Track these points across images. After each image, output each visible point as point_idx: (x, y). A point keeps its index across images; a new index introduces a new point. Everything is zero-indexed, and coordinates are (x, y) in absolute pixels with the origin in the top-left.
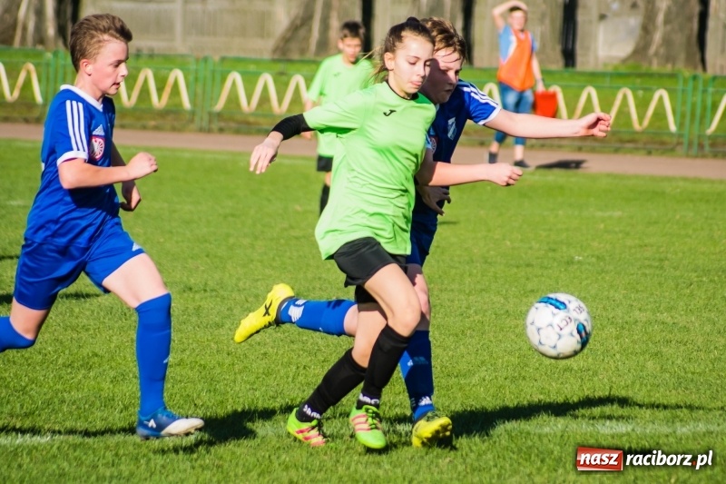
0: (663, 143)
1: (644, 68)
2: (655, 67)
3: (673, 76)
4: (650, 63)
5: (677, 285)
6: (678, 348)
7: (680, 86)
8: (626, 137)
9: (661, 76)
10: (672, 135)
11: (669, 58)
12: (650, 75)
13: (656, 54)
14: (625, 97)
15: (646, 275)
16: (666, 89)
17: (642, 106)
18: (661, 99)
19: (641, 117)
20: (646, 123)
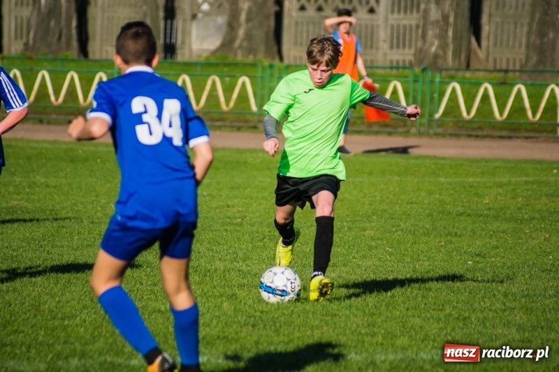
0: (246, 121)
1: (230, 59)
2: (239, 58)
3: (253, 65)
4: (236, 55)
5: (253, 239)
6: (250, 291)
7: (259, 74)
8: (216, 116)
9: (245, 65)
10: (253, 114)
11: (251, 50)
12: (236, 65)
13: (240, 47)
14: (214, 83)
15: (227, 230)
16: (248, 76)
17: (228, 90)
18: (244, 84)
19: (228, 100)
20: (232, 104)
